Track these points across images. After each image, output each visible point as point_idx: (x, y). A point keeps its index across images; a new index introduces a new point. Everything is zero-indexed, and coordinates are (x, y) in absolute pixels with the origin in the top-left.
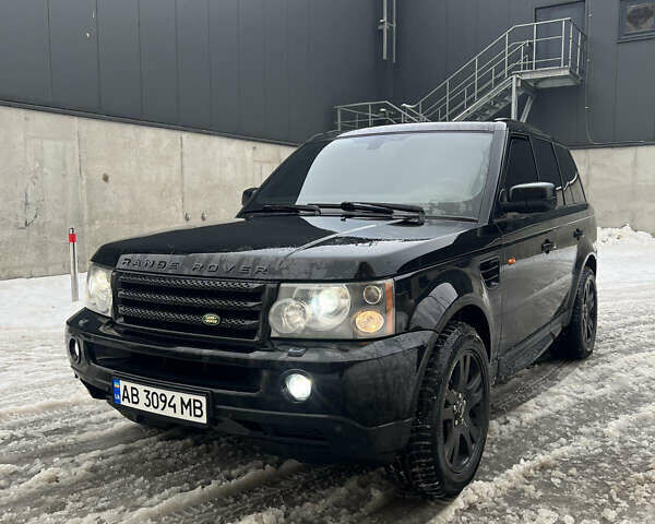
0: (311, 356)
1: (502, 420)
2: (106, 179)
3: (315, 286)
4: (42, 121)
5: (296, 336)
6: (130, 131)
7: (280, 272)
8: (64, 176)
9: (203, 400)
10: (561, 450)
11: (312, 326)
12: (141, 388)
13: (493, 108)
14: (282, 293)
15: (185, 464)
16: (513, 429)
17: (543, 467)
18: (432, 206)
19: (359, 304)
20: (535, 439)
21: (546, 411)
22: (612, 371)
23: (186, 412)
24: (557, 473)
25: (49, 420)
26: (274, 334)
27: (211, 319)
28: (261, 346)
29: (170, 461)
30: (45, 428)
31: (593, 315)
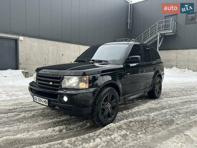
0: (68, 92)
1: (127, 111)
2: (63, 55)
3: (72, 77)
4: (49, 42)
5: (67, 88)
6: (68, 45)
7: (64, 74)
8: (54, 54)
9: (47, 100)
10: (137, 118)
11: (70, 86)
12: (37, 97)
13: (154, 40)
14: (64, 78)
15: (53, 115)
16: (129, 113)
17: (130, 122)
18: (111, 61)
19: (81, 81)
20: (133, 115)
21: (139, 109)
22: (162, 102)
23: (44, 103)
24: (133, 123)
25: (31, 104)
26: (62, 87)
27: (51, 83)
28: (60, 90)
29: (50, 114)
30: (29, 106)
31: (160, 88)
